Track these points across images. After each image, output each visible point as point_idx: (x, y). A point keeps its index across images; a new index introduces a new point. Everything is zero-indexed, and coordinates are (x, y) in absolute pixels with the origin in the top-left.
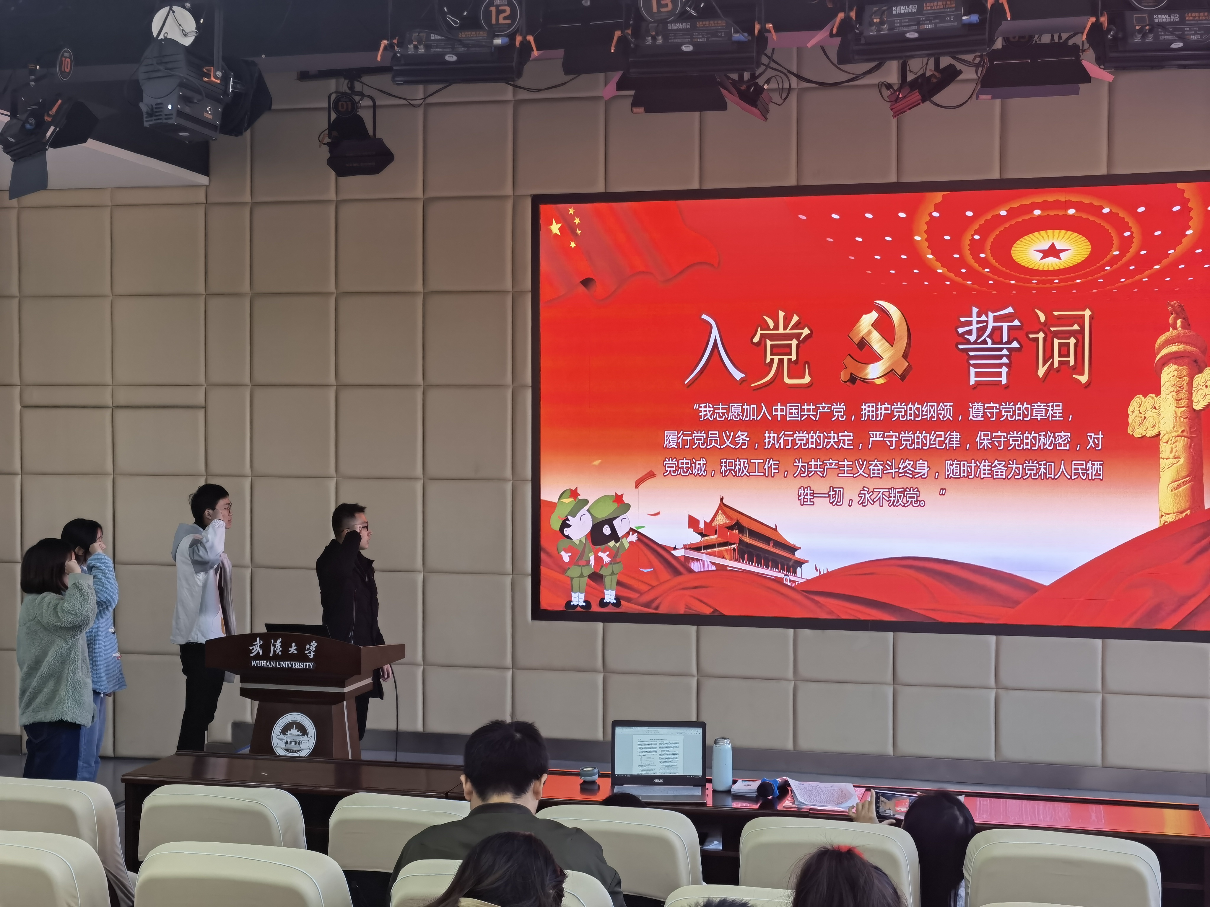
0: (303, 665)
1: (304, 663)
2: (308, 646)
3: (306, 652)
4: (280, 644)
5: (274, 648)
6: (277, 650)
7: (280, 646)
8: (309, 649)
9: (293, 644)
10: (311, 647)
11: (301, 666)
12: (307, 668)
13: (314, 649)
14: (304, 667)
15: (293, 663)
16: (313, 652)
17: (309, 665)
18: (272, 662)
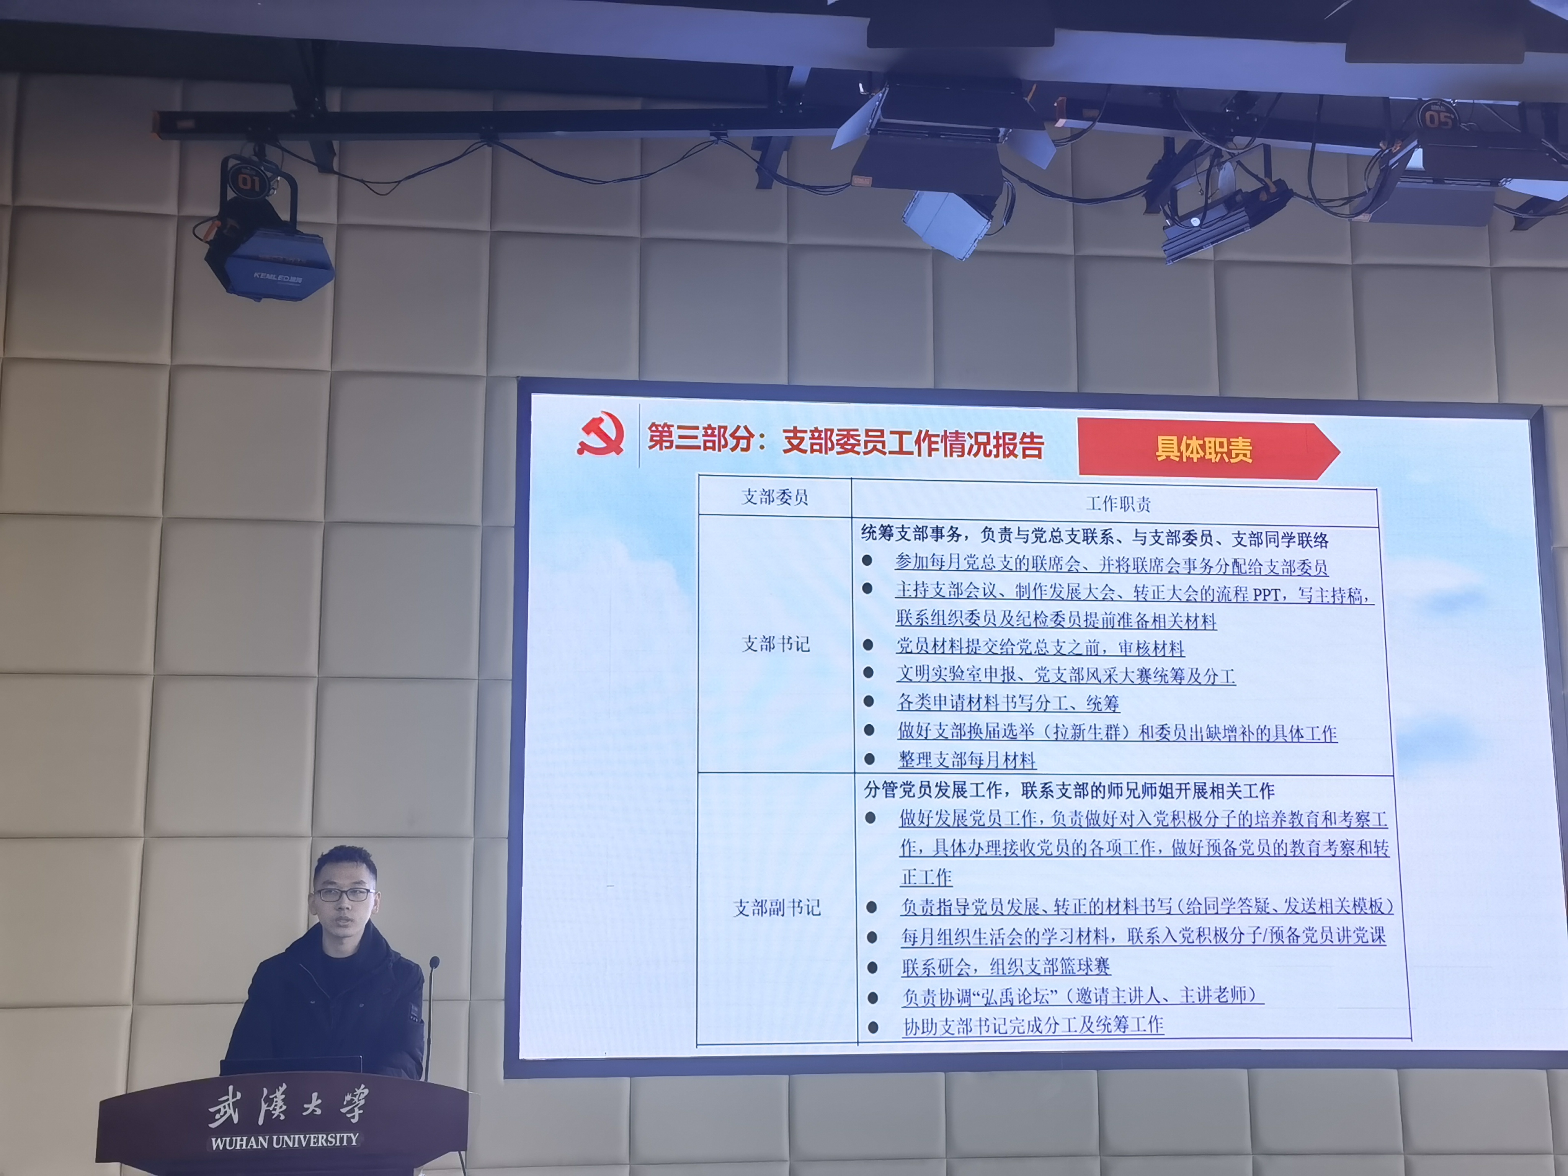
0: (335, 1138)
1: (338, 1135)
2: (348, 1097)
3: (344, 1110)
4: (283, 1096)
5: (269, 1106)
6: (274, 1109)
7: (283, 1100)
8: (350, 1103)
9: (315, 1095)
10: (356, 1099)
11: (331, 1142)
12: (345, 1144)
13: (362, 1102)
14: (338, 1144)
15: (312, 1136)
16: (360, 1109)
17: (349, 1139)
18: (261, 1139)
